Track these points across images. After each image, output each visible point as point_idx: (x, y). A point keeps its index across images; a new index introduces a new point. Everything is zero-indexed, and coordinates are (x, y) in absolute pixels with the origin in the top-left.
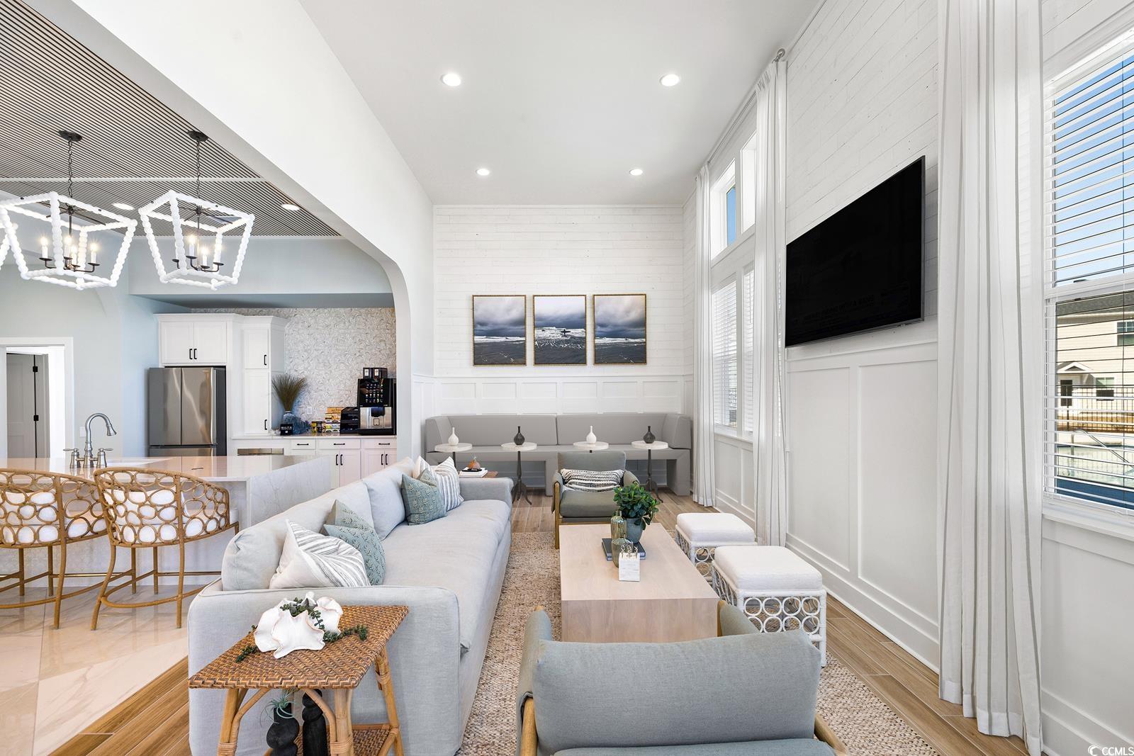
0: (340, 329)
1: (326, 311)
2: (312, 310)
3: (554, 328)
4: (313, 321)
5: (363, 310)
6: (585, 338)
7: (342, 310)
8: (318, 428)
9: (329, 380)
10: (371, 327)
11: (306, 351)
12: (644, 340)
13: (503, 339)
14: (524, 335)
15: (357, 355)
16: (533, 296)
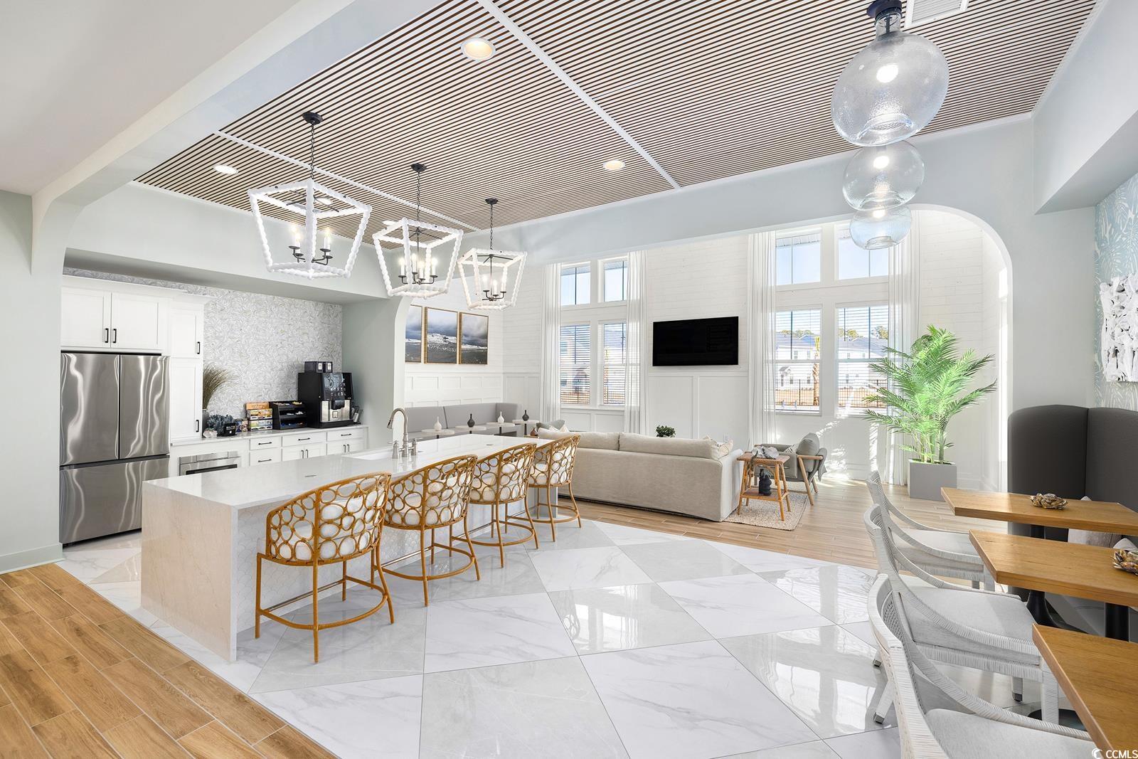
0: (261, 317)
1: (244, 295)
3: (439, 335)
4: (228, 304)
5: (286, 300)
6: (456, 344)
7: (263, 297)
9: (246, 373)
10: (294, 319)
11: (217, 338)
12: (487, 348)
14: (421, 339)
15: (279, 346)
16: (426, 309)
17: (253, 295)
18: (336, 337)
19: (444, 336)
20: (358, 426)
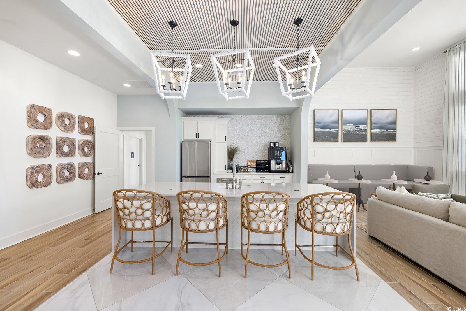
0: (253, 125)
1: (247, 116)
2: (241, 116)
3: (352, 125)
4: (241, 121)
5: (263, 116)
6: (367, 129)
7: (254, 116)
8: (244, 169)
9: (248, 148)
10: (267, 124)
11: (237, 135)
12: (395, 130)
13: (328, 130)
14: (338, 128)
15: (261, 136)
16: (342, 110)
17: (250, 116)
18: (287, 131)
19: (356, 125)
20: (292, 174)
